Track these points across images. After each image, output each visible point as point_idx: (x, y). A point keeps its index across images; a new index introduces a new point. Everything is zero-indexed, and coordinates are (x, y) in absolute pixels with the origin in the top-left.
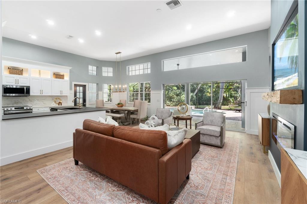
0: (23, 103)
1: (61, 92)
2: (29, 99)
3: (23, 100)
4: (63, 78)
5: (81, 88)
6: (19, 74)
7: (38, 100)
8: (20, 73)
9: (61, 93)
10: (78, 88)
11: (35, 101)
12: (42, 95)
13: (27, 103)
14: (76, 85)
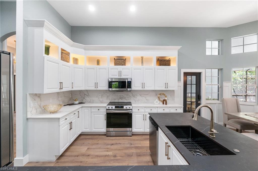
0: (127, 99)
1: (166, 84)
2: (132, 94)
3: (127, 95)
4: (169, 65)
5: (194, 78)
6: (122, 65)
7: (141, 95)
8: (123, 63)
9: (166, 87)
10: (189, 78)
11: (138, 96)
12: (144, 89)
13: (131, 98)
14: (186, 74)
